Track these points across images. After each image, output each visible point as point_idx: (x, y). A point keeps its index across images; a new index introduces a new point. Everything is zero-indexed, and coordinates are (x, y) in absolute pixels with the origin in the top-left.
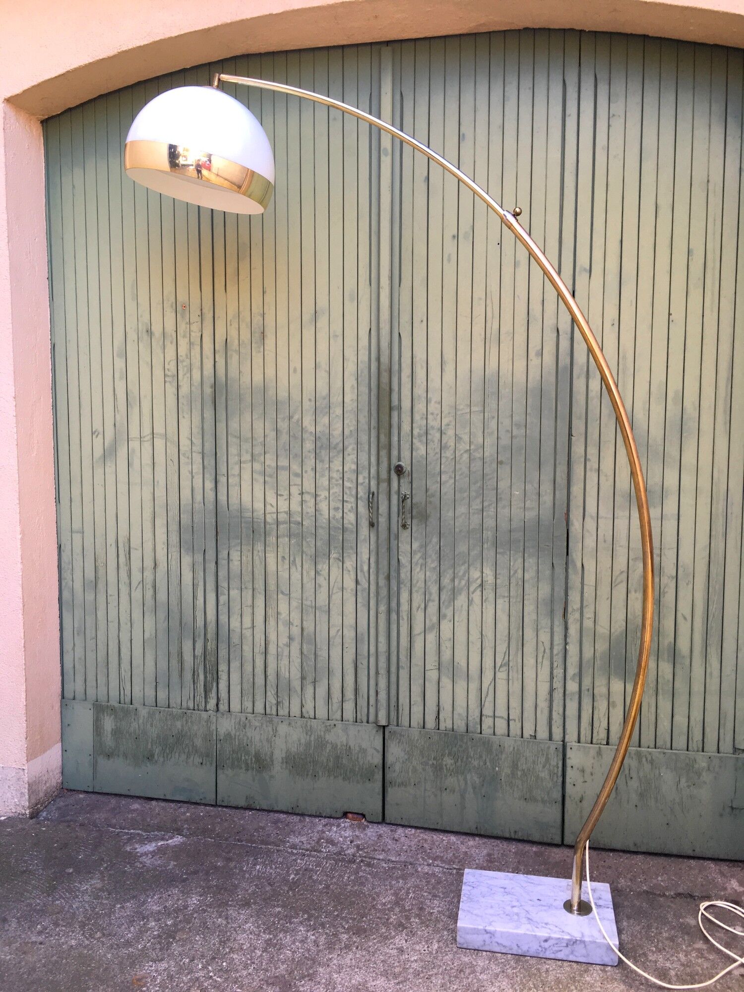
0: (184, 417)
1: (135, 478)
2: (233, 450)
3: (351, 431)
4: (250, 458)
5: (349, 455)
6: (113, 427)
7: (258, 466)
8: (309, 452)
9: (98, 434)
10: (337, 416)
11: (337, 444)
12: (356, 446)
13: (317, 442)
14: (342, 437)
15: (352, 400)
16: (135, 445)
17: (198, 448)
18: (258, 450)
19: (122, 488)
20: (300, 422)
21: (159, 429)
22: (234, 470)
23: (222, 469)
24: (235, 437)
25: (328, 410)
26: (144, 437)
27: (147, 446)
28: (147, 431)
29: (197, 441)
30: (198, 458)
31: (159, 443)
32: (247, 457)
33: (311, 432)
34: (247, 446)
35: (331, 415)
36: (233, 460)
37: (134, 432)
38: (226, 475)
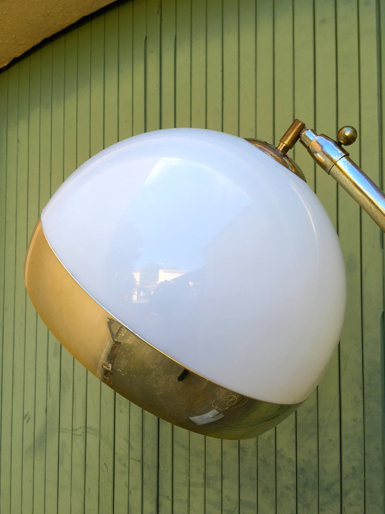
0: (121, 411)
1: (65, 480)
2: (180, 466)
3: (354, 468)
4: (202, 481)
5: (351, 504)
6: (44, 413)
7: (212, 495)
8: (287, 488)
9: (29, 419)
10: (331, 440)
11: (333, 484)
12: (362, 493)
13: (300, 476)
14: (339, 475)
15: (355, 420)
16: (66, 437)
17: (136, 454)
18: (214, 471)
19: (51, 490)
20: (273, 441)
21: (93, 423)
22: (181, 494)
23: (166, 489)
24: (183, 447)
25: (315, 430)
26: (76, 430)
27: (79, 441)
28: (79, 423)
29: (136, 445)
30: (136, 468)
31: (92, 439)
32: (198, 478)
33: (290, 460)
34: (198, 463)
35: (321, 438)
36: (180, 478)
37: (66, 423)
38: (170, 498)
